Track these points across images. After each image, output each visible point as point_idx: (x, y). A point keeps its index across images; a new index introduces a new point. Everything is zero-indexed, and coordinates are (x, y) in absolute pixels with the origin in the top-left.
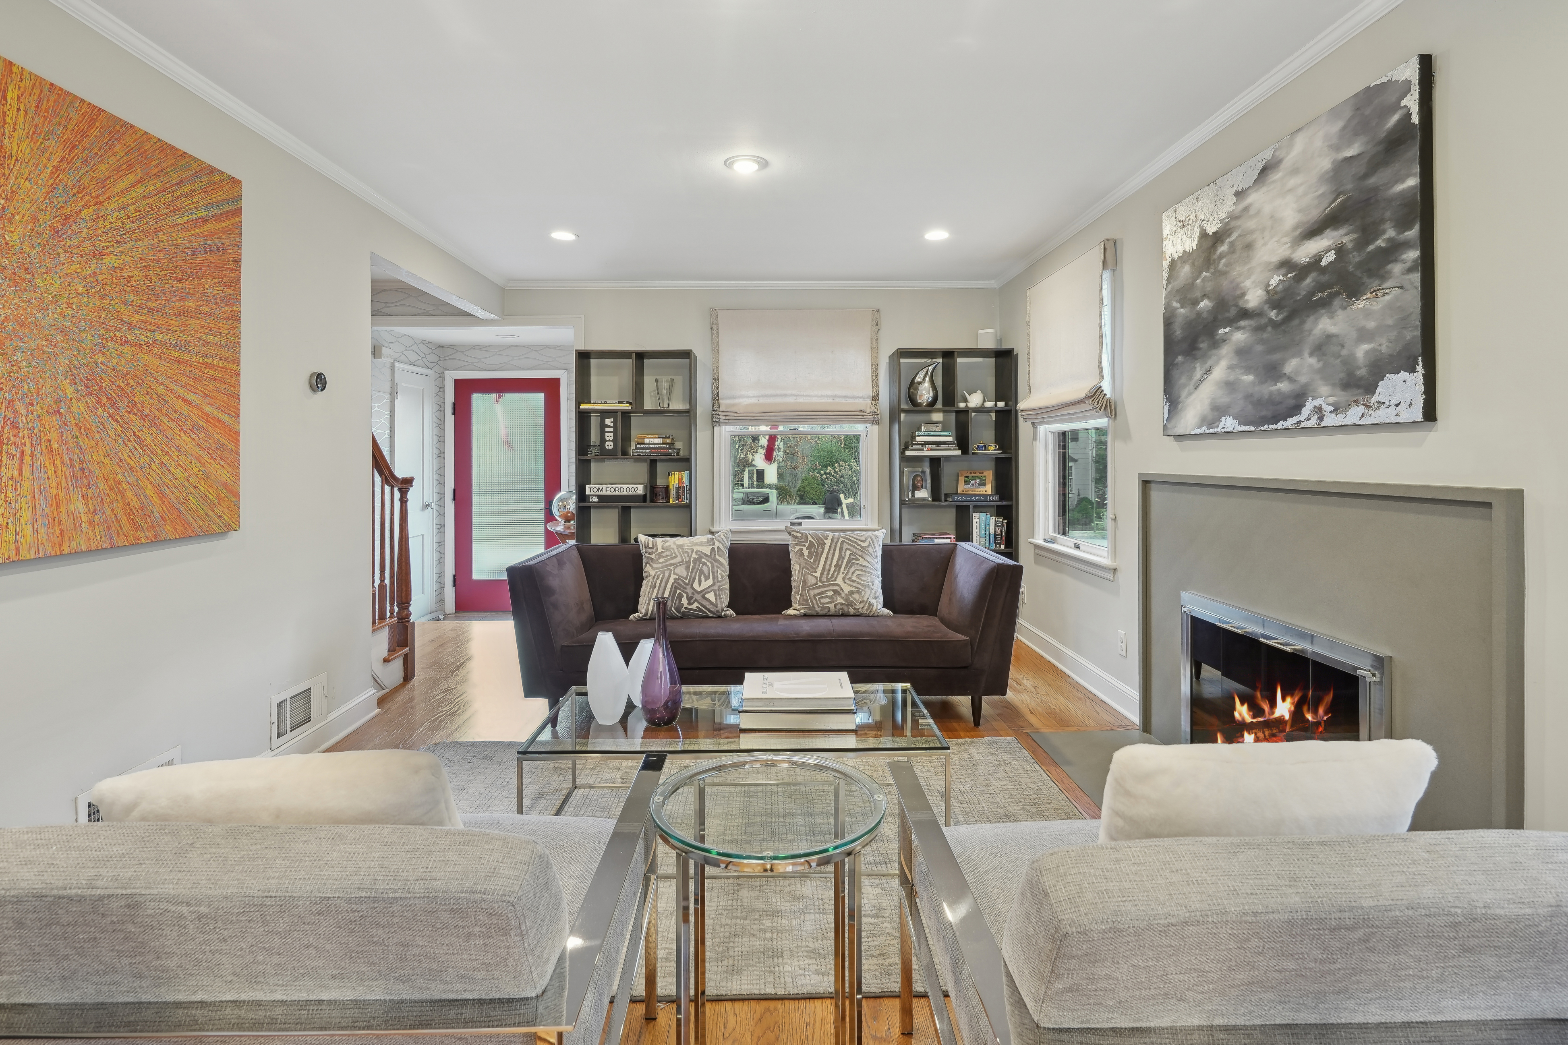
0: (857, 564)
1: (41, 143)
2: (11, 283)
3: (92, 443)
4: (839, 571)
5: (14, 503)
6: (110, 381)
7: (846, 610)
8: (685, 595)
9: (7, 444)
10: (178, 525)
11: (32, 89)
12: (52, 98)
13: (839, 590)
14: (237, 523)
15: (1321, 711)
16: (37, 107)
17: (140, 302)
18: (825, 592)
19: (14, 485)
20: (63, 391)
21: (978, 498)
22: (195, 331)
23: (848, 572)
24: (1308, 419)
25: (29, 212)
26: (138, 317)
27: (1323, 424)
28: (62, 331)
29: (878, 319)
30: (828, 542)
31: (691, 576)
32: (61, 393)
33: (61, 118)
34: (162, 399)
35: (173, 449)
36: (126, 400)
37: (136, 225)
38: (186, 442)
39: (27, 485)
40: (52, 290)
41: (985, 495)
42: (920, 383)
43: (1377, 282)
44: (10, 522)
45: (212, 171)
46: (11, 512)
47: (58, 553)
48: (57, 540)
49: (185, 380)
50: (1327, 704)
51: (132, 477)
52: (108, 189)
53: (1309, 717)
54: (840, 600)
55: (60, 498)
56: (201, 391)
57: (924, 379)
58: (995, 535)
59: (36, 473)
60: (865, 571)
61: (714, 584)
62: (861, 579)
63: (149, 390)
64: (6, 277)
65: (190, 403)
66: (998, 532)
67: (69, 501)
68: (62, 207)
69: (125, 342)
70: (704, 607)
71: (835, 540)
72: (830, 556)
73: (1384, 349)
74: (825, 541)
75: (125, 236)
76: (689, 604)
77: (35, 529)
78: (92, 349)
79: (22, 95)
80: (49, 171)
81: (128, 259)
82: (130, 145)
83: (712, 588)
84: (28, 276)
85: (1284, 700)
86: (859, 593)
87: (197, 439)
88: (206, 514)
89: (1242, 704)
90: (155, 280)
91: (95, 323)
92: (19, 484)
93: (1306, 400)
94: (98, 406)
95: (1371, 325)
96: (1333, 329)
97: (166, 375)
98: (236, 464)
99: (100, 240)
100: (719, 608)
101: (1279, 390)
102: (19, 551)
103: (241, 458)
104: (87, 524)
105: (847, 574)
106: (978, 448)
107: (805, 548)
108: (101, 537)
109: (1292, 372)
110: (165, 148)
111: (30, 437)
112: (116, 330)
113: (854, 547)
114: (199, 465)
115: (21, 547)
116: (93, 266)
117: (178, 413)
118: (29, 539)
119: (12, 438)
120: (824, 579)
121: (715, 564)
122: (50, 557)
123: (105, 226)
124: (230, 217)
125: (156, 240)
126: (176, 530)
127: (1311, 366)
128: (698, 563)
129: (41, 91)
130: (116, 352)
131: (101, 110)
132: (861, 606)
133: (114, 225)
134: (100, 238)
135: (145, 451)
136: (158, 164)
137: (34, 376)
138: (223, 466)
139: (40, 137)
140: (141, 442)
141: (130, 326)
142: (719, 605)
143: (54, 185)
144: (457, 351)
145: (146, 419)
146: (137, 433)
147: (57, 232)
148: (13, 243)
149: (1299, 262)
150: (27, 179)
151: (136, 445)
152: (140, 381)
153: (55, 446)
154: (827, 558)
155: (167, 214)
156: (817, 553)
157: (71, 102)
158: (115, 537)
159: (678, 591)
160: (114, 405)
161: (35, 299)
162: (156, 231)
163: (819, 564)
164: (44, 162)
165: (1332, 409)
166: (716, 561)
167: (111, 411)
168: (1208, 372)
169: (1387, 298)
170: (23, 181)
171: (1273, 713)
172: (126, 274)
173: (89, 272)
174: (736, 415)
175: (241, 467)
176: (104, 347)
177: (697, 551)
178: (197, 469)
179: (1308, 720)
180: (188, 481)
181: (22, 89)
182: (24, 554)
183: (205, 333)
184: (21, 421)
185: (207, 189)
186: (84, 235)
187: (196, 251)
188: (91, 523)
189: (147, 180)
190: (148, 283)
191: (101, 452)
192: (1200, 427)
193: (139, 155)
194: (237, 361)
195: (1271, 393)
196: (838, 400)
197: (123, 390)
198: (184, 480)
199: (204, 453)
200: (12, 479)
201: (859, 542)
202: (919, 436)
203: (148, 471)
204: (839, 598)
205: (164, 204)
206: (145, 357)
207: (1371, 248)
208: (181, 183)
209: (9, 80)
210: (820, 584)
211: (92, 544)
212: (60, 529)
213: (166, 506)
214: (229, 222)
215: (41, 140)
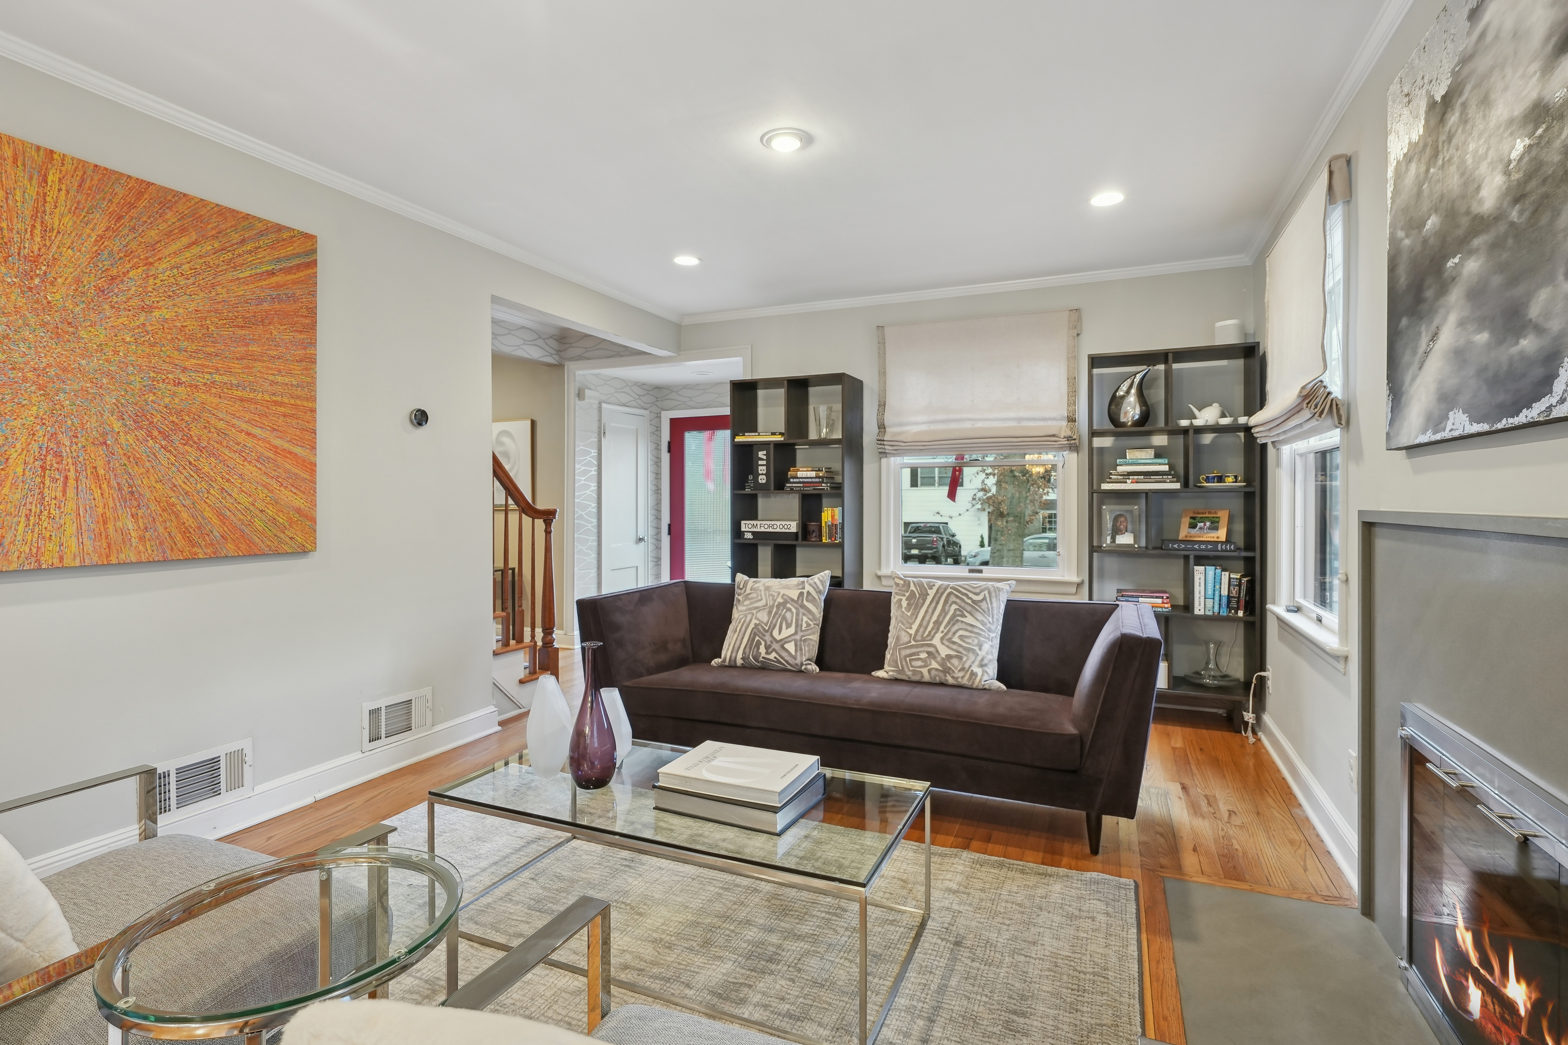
0: (963, 622)
1: (85, 217)
2: (53, 336)
3: (142, 470)
4: (938, 629)
5: (57, 519)
6: (162, 417)
7: (943, 678)
8: (763, 643)
9: (50, 470)
10: (242, 543)
11: (75, 172)
12: (96, 178)
13: (934, 652)
14: (313, 545)
16: (80, 186)
17: (195, 348)
18: (917, 654)
19: (57, 504)
20: (109, 425)
21: (1203, 547)
22: (260, 372)
23: (948, 631)
24: (1562, 401)
25: (72, 275)
26: (194, 361)
28: (108, 374)
29: (1079, 319)
30: (932, 593)
31: (771, 622)
32: (107, 427)
33: (106, 193)
34: (222, 433)
35: (235, 477)
36: (181, 434)
37: (191, 281)
38: (250, 470)
39: (71, 505)
40: (97, 340)
41: (1215, 543)
42: (1123, 397)
44: (53, 534)
45: (280, 228)
46: (55, 526)
47: (105, 563)
48: (103, 552)
49: (248, 416)
51: (187, 500)
52: (159, 251)
54: (934, 665)
55: (108, 516)
56: (268, 426)
57: (1128, 392)
58: (1229, 597)
59: (81, 495)
60: (971, 632)
61: (796, 633)
62: (964, 641)
63: (207, 425)
64: (48, 331)
65: (255, 436)
66: (1234, 593)
67: (117, 519)
68: (107, 269)
69: (179, 383)
70: (782, 658)
71: (941, 591)
72: (930, 610)
74: (929, 591)
75: (178, 292)
76: (767, 653)
77: (81, 541)
78: (141, 389)
79: (63, 178)
80: (92, 240)
81: (181, 311)
82: (183, 212)
83: (793, 637)
84: (71, 330)
86: (960, 658)
87: (263, 468)
88: (276, 535)
90: (213, 329)
91: (144, 368)
92: (63, 503)
94: (149, 439)
97: (227, 411)
98: (312, 492)
99: (150, 296)
100: (798, 661)
101: (1522, 352)
102: (63, 559)
103: (317, 486)
104: (137, 539)
105: (946, 634)
106: (1208, 480)
107: (904, 598)
108: (153, 551)
109: (1539, 315)
110: (223, 212)
111: (74, 464)
112: (168, 373)
113: (963, 600)
114: (266, 491)
115: (65, 556)
116: (142, 319)
117: (241, 445)
118: (74, 549)
119: (55, 465)
120: (919, 638)
121: (802, 610)
122: (96, 566)
123: (156, 284)
124: (302, 269)
125: (214, 294)
126: (239, 548)
128: (782, 608)
129: (85, 173)
130: (168, 392)
131: (149, 184)
132: (961, 674)
133: (166, 282)
134: (150, 294)
135: (202, 478)
136: (216, 226)
137: (78, 413)
138: (295, 493)
139: (83, 211)
140: (198, 470)
141: (184, 370)
142: (799, 658)
143: (99, 252)
144: (672, 391)
145: (204, 451)
146: (193, 462)
147: (103, 291)
148: (55, 302)
150: (69, 247)
151: (192, 473)
152: (196, 417)
153: (101, 472)
154: (926, 612)
155: (226, 270)
156: (917, 604)
157: (117, 179)
158: (168, 552)
159: (757, 638)
160: (166, 437)
161: (79, 348)
162: (213, 286)
163: (916, 618)
164: (87, 233)
166: (803, 606)
167: (163, 443)
168: (1434, 337)
170: (65, 249)
172: (179, 324)
173: (137, 324)
174: (903, 444)
175: (317, 495)
176: (155, 388)
177: (784, 595)
178: (264, 495)
180: (253, 505)
181: (63, 173)
182: (67, 562)
183: (273, 375)
184: (65, 451)
185: (274, 246)
186: (132, 292)
187: (260, 301)
188: (142, 539)
189: (203, 242)
190: (204, 331)
191: (152, 478)
192: (1424, 432)
193: (194, 220)
194: (313, 399)
195: (1512, 360)
196: (1025, 424)
197: (177, 424)
198: (248, 504)
199: (273, 482)
200: (55, 498)
201: (971, 595)
202: (1121, 465)
203: (206, 496)
204: (933, 662)
205: (223, 261)
206: (201, 396)
208: (243, 242)
209: (50, 166)
210: (913, 643)
211: (143, 556)
212: (108, 543)
213: (227, 527)
214: (301, 274)
215: (84, 214)
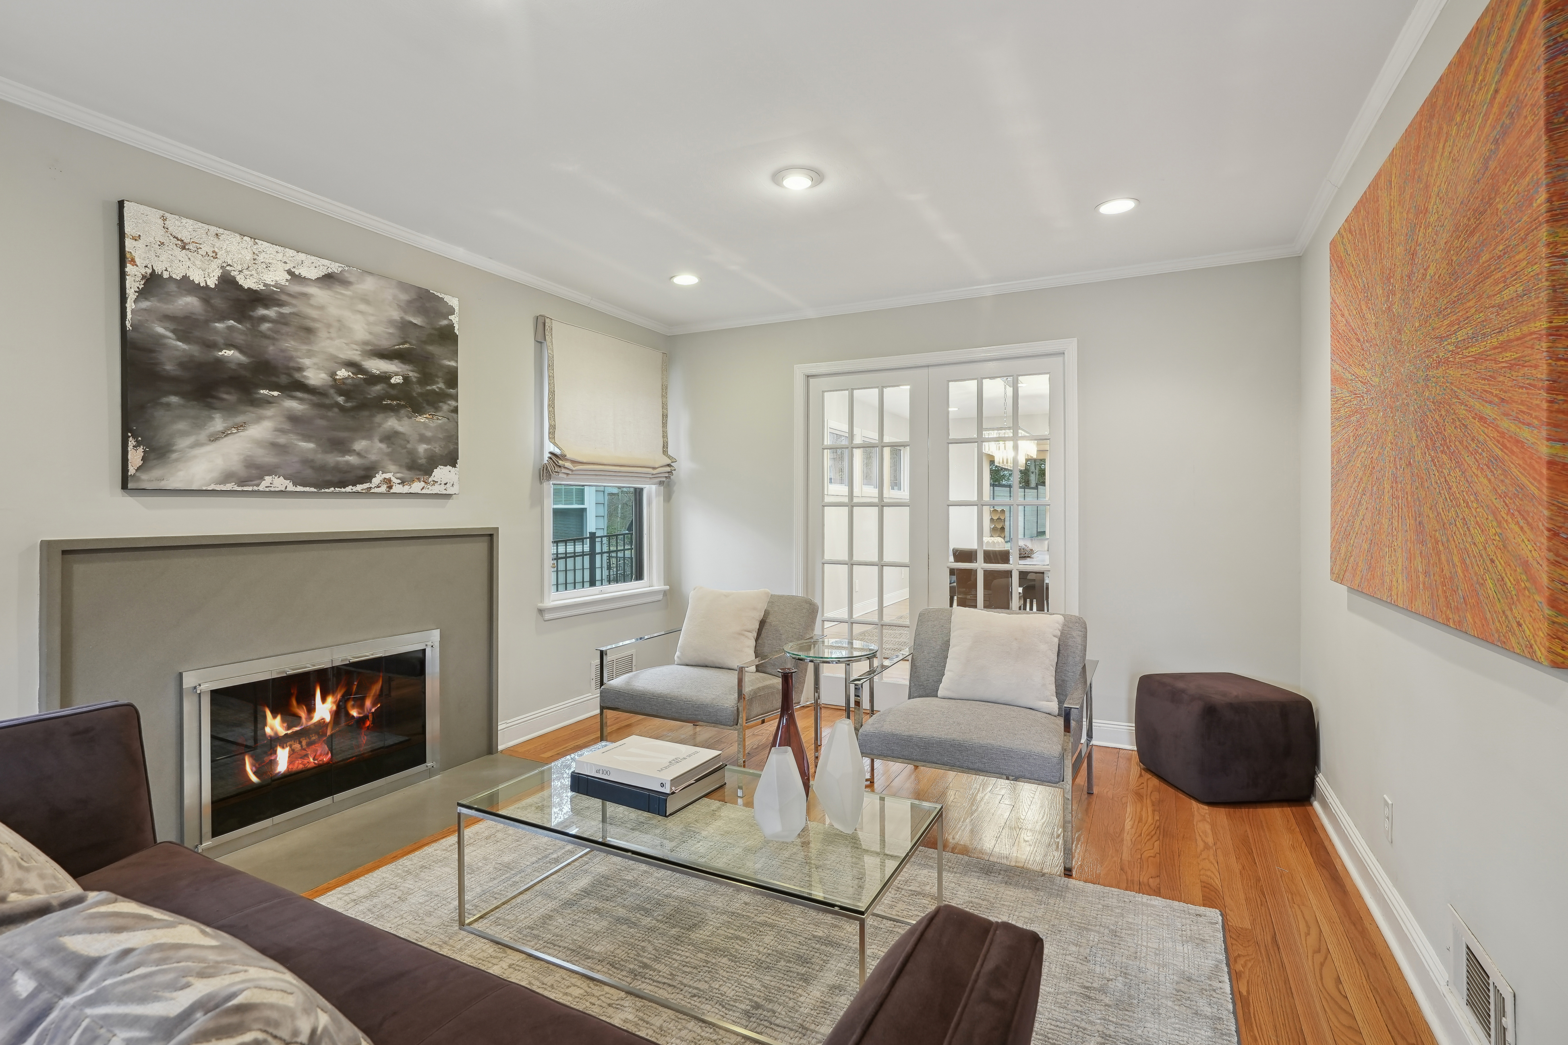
15: (368, 703)
24: (378, 487)
27: (392, 491)
43: (433, 410)
50: (374, 696)
53: (354, 713)
73: (437, 450)
85: (324, 699)
89: (274, 717)
93: (378, 473)
95: (429, 434)
96: (400, 429)
101: (347, 462)
109: (361, 450)
127: (380, 449)
149: (370, 370)
165: (400, 481)
168: (239, 427)
169: (440, 422)
171: (311, 718)
179: (353, 716)
192: (222, 483)
195: (338, 463)
207: (429, 388)
